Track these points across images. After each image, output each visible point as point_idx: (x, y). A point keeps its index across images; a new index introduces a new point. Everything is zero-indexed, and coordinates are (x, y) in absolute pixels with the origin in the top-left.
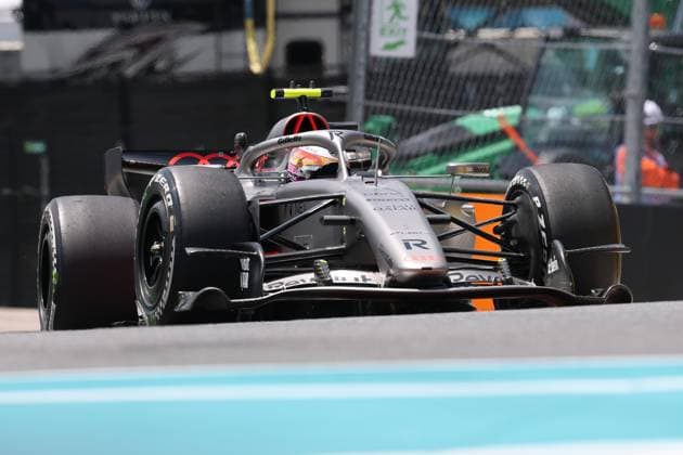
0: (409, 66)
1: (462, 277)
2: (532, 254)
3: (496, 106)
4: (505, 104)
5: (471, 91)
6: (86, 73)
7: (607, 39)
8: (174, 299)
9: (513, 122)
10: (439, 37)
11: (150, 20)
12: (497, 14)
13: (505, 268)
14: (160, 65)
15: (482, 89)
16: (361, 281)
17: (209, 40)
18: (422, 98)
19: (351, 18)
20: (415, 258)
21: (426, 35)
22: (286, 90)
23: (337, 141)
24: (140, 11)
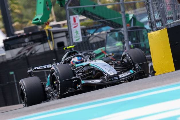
0: (81, 43)
3: (100, 48)
4: (102, 47)
5: (94, 45)
7: (119, 30)
9: (104, 50)
10: (86, 36)
11: (29, 44)
12: (97, 30)
14: (33, 52)
15: (97, 45)
17: (42, 45)
18: (85, 49)
19: (68, 36)
21: (84, 36)
24: (27, 43)
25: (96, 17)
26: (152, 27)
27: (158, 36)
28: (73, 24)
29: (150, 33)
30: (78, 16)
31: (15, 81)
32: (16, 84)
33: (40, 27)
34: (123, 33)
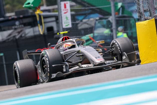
0: (71, 29)
1: (107, 62)
2: (119, 56)
3: (88, 34)
4: (90, 34)
6: (9, 39)
7: (107, 18)
8: (51, 76)
9: (92, 37)
10: (75, 22)
11: (20, 27)
12: (86, 16)
13: (116, 59)
16: (88, 66)
17: (32, 29)
19: (58, 21)
20: (98, 60)
21: (73, 22)
22: (60, 33)
23: (74, 41)
24: (18, 26)
25: (85, 4)
26: (140, 17)
27: (146, 25)
28: (63, 10)
29: (138, 23)
30: (68, 2)
31: (4, 62)
32: (5, 66)
33: (31, 11)
34: (111, 21)
